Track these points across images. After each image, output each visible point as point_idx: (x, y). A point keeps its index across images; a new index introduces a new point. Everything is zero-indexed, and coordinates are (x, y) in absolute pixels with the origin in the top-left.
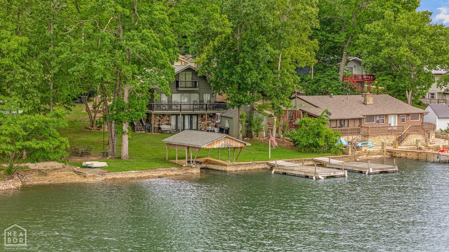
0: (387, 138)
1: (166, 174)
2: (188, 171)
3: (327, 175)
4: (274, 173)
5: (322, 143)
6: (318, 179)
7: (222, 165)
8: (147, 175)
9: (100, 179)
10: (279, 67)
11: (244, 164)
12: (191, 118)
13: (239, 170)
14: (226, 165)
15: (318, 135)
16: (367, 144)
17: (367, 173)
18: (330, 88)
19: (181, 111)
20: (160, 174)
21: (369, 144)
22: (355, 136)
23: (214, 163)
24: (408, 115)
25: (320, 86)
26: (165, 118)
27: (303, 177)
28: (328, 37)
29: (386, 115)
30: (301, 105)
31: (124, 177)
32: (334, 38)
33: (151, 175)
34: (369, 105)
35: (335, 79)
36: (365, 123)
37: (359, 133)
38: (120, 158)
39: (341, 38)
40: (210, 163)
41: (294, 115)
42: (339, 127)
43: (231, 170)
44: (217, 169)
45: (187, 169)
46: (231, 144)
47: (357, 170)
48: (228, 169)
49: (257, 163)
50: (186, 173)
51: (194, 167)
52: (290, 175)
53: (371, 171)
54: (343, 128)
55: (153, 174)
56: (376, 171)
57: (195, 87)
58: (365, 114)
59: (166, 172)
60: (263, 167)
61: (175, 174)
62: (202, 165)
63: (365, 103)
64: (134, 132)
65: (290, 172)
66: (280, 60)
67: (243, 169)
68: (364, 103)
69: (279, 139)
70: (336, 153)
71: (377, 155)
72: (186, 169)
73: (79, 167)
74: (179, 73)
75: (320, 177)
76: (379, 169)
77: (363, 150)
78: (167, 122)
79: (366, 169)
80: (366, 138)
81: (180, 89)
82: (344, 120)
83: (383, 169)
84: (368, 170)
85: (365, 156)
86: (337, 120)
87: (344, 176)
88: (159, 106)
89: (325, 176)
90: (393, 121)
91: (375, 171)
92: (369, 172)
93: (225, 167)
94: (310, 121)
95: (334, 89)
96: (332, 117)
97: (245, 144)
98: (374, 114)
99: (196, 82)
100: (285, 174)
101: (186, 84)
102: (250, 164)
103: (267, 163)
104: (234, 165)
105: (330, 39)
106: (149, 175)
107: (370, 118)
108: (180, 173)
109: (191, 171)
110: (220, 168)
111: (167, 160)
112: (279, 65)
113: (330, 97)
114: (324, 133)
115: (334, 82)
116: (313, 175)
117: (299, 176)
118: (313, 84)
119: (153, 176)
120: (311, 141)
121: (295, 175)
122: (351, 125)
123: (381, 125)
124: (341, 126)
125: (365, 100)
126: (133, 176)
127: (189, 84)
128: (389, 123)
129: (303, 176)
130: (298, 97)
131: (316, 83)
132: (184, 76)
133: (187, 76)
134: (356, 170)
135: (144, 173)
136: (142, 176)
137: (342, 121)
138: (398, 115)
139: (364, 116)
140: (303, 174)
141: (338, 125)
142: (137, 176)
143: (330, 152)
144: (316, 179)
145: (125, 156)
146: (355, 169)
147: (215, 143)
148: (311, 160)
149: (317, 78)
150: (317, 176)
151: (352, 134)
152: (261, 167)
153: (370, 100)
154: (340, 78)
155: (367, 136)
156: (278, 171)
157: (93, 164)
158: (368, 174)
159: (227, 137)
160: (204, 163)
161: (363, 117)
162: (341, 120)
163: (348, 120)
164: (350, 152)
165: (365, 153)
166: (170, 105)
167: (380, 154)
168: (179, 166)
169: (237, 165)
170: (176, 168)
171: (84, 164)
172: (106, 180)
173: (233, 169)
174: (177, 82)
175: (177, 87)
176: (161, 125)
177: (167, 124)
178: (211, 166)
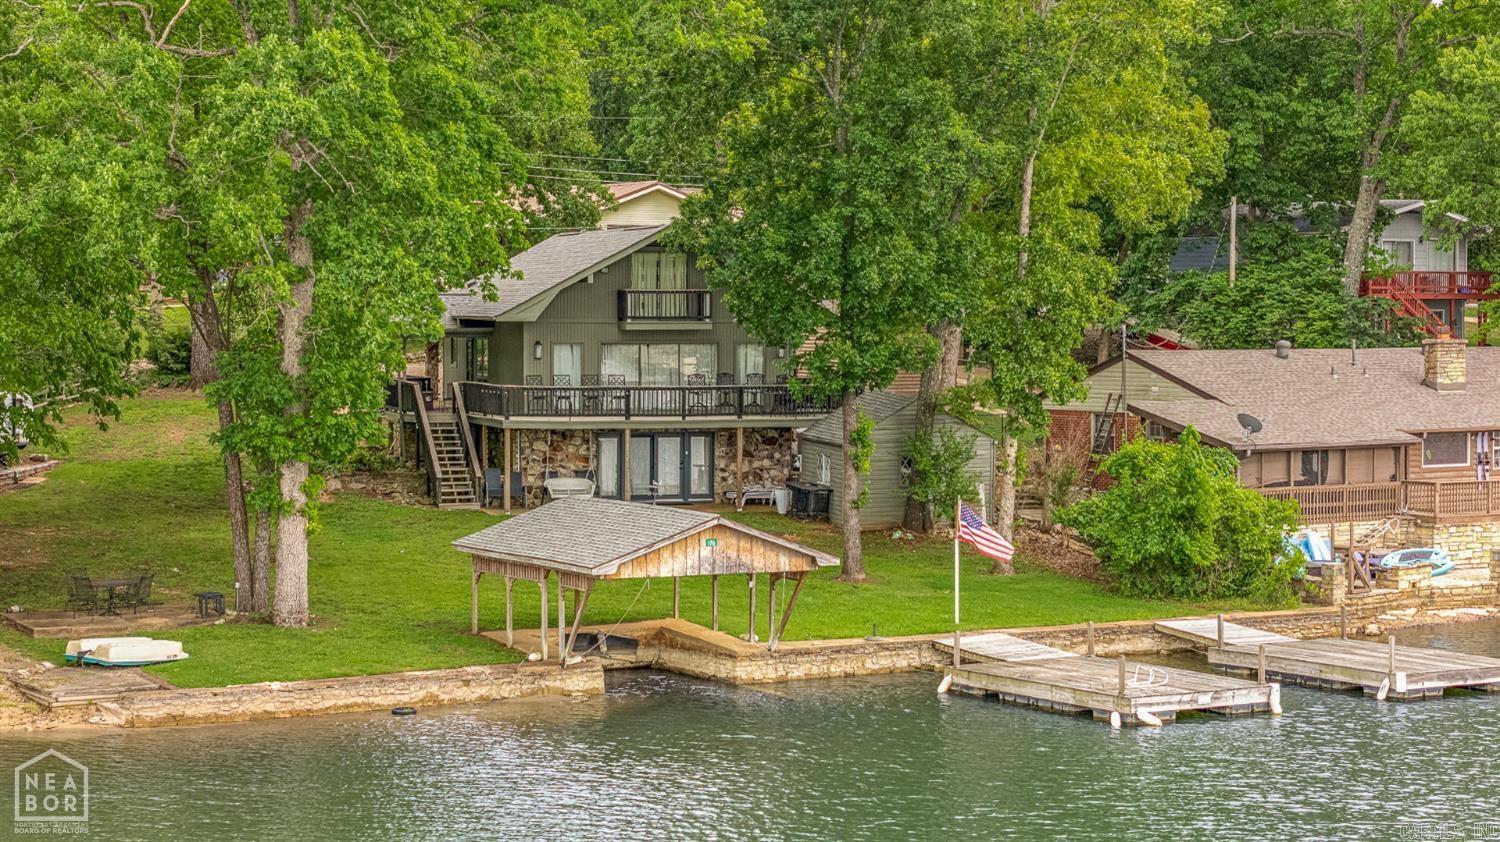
1: (434, 698)
2: (543, 683)
3: (1177, 708)
4: (950, 691)
5: (1204, 550)
6: (1132, 724)
7: (719, 653)
8: (341, 703)
9: (111, 719)
11: (821, 651)
12: (685, 448)
13: (799, 680)
14: (732, 656)
15: (1187, 518)
16: (1427, 555)
17: (1381, 695)
18: (1300, 324)
19: (627, 418)
20: (406, 699)
21: (1434, 559)
22: (1376, 524)
23: (688, 642)
25: (1261, 317)
26: (571, 449)
27: (1068, 714)
28: (1297, 115)
30: (1145, 391)
31: (224, 710)
32: (1320, 118)
33: (359, 700)
34: (1445, 387)
35: (1325, 286)
36: (1423, 467)
37: (1392, 508)
38: (269, 620)
39: (1349, 122)
40: (672, 645)
41: (1113, 427)
42: (1297, 483)
43: (758, 676)
44: (698, 670)
45: (542, 676)
46: (745, 558)
47: (1342, 678)
48: (743, 671)
49: (883, 647)
50: (533, 693)
51: (574, 666)
52: (1014, 704)
53: (1402, 685)
54: (1319, 488)
55: (371, 700)
56: (1428, 685)
57: (700, 316)
58: (1421, 428)
59: (434, 688)
60: (916, 663)
61: (481, 698)
62: (640, 652)
63: (1428, 383)
64: (436, 505)
65: (1013, 688)
66: (1029, 188)
67: (815, 671)
68: (1424, 383)
69: (1045, 537)
70: (1272, 600)
71: (1471, 604)
72: (533, 674)
73: (48, 665)
74: (629, 257)
75: (1144, 714)
76: (1441, 677)
77: (1404, 585)
78: (580, 465)
79: (1380, 676)
80: (1424, 532)
81: (630, 326)
82: (1325, 452)
83: (1461, 675)
84: (1386, 681)
85: (1413, 611)
86: (1288, 452)
87: (1267, 711)
88: (546, 398)
89: (1170, 713)
91: (1419, 686)
92: (1390, 690)
93: (729, 664)
94: (1157, 457)
95: (1318, 325)
96: (1266, 439)
97: (813, 560)
98: (1461, 426)
99: (700, 296)
100: (992, 697)
101: (659, 306)
102: (850, 650)
103: (933, 645)
104: (770, 654)
105: (1303, 123)
106: (350, 701)
107: (1447, 442)
108: (506, 691)
109: (558, 684)
110: (711, 667)
111: (475, 630)
113: (1279, 356)
114: (1213, 511)
115: (1317, 300)
116: (1109, 706)
117: (1053, 710)
118: (1235, 306)
119: (369, 705)
120: (1154, 547)
121: (1032, 706)
122: (1357, 474)
123: (1496, 473)
124: (1311, 478)
125: (1431, 369)
126: (270, 707)
127: (673, 306)
129: (1066, 709)
130: (1131, 357)
131: (1245, 304)
132: (651, 272)
133: (667, 272)
134: (1332, 682)
135: (325, 692)
136: (315, 707)
137: (1315, 459)
139: (1420, 435)
140: (1068, 698)
141: (1297, 474)
142: (289, 707)
143: (1246, 595)
144: (1124, 725)
145: (290, 613)
146: (1328, 677)
147: (666, 554)
148: (1145, 631)
149: (1251, 283)
150: (1126, 710)
151: (1360, 511)
152: (902, 663)
153: (1454, 366)
154: (1350, 282)
155: (1426, 521)
156: (964, 682)
157: (105, 650)
158: (1388, 699)
159: (720, 526)
160: (649, 645)
161: (1410, 438)
162: (1307, 453)
163: (1342, 451)
164: (1339, 594)
165: (1411, 596)
166: (592, 394)
167: (1484, 602)
168: (511, 658)
169: (786, 654)
170: (487, 670)
171: (71, 650)
172: (131, 724)
173: (766, 671)
174: (621, 296)
175: (622, 316)
176: (554, 475)
177: (579, 474)
178: (675, 659)
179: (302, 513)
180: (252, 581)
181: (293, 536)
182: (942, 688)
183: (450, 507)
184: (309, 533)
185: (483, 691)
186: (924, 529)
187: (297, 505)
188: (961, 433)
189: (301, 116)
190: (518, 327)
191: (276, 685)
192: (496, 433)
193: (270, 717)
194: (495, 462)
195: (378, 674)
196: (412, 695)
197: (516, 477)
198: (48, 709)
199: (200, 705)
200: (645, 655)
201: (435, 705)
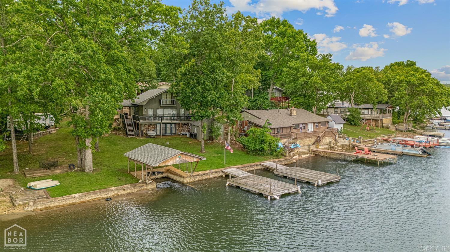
0: (309, 140)
1: (117, 194)
2: (142, 188)
3: (281, 194)
4: (229, 185)
6: (273, 199)
7: (180, 176)
8: (93, 198)
9: (30, 208)
10: (233, 89)
11: (201, 175)
12: (171, 125)
13: (197, 181)
14: (183, 177)
15: (263, 142)
16: (296, 145)
17: (316, 185)
18: (263, 105)
19: (161, 121)
20: (109, 195)
21: (298, 146)
22: (287, 140)
23: (174, 173)
24: (319, 123)
25: (257, 103)
26: (152, 126)
29: (306, 123)
30: (248, 117)
31: (61, 204)
33: (98, 197)
34: (293, 116)
35: (266, 99)
36: (293, 130)
37: (290, 137)
38: (83, 170)
40: (170, 173)
41: (243, 124)
42: (276, 133)
43: (188, 181)
44: (176, 179)
45: (142, 186)
46: (187, 159)
48: (185, 181)
49: (213, 173)
50: (140, 190)
51: (149, 183)
52: (244, 190)
53: (320, 183)
55: (101, 196)
57: (174, 104)
58: (293, 123)
59: (116, 192)
60: (219, 175)
61: (128, 193)
63: (291, 115)
64: (127, 136)
65: (243, 186)
67: (200, 179)
68: (290, 115)
71: (305, 154)
72: (140, 186)
73: (22, 189)
74: (161, 94)
75: (275, 196)
76: (326, 181)
77: (296, 152)
78: (153, 129)
79: (315, 180)
80: (295, 141)
81: (162, 105)
82: (280, 128)
83: (329, 180)
84: (316, 182)
85: (298, 156)
86: (275, 129)
88: (147, 118)
90: (311, 128)
91: (323, 183)
92: (317, 184)
93: (183, 179)
94: (256, 131)
95: (266, 105)
96: (272, 127)
97: (201, 159)
98: (299, 123)
99: (174, 101)
100: (238, 187)
101: (167, 102)
102: (207, 174)
103: (222, 171)
104: (191, 176)
106: (96, 197)
107: (296, 126)
108: (133, 191)
109: (146, 188)
110: (179, 179)
112: (233, 87)
113: (267, 111)
115: (266, 101)
116: (267, 194)
117: (253, 193)
118: (253, 102)
119: (100, 198)
120: (258, 147)
121: (248, 191)
122: (285, 132)
123: (303, 131)
124: (278, 132)
125: (291, 113)
126: (74, 201)
127: (169, 102)
128: (308, 128)
129: (257, 193)
130: (245, 111)
131: (255, 101)
132: (165, 97)
133: (168, 96)
134: (303, 181)
135: (89, 196)
136: (86, 200)
137: (278, 129)
138: (314, 123)
140: (257, 191)
141: (276, 132)
142: (79, 201)
144: (271, 199)
145: (88, 169)
146: (302, 179)
147: (170, 160)
148: (259, 165)
149: (255, 98)
150: (272, 196)
151: (285, 138)
152: (216, 175)
153: (294, 113)
154: (269, 98)
155: (296, 139)
156: (232, 183)
157: (36, 186)
159: (182, 153)
160: (166, 173)
161: (293, 125)
162: (277, 128)
163: (283, 128)
164: (287, 154)
166: (155, 117)
167: (307, 153)
168: (135, 181)
169: (193, 176)
170: (129, 186)
171: (28, 186)
172: (35, 210)
173: (191, 180)
174: (160, 101)
175: (160, 104)
176: (149, 131)
177: (153, 131)
178: (171, 176)
179: (91, 148)
180: (82, 161)
181: (89, 153)
182: (227, 185)
183: (130, 137)
184: (92, 152)
185: (128, 191)
186: (213, 140)
187: (89, 147)
188: (219, 124)
189: (76, 59)
190: (142, 106)
191: (77, 195)
192: (138, 124)
193: (74, 204)
194: (138, 129)
195: (103, 188)
196: (111, 194)
197: (142, 131)
198: (14, 205)
199: (56, 203)
200: (165, 175)
201: (117, 196)
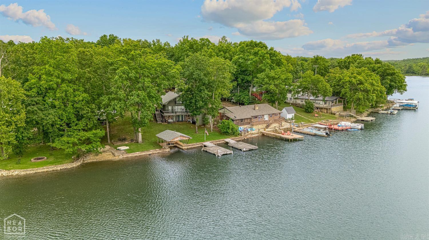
5: (230, 131)
6: (218, 156)
8: (144, 154)
9: (121, 157)
11: (191, 145)
12: (182, 116)
13: (189, 148)
14: (182, 146)
16: (252, 129)
19: (176, 114)
24: (273, 114)
26: (171, 117)
27: (213, 154)
29: (263, 115)
30: (226, 112)
31: (132, 156)
33: (146, 154)
34: (256, 110)
36: (253, 120)
37: (250, 124)
38: (138, 142)
42: (240, 122)
45: (164, 150)
46: (183, 138)
48: (183, 148)
49: (197, 144)
50: (163, 152)
51: (167, 149)
53: (245, 150)
54: (242, 122)
58: (253, 116)
59: (153, 152)
67: (191, 147)
71: (256, 134)
73: (115, 150)
74: (175, 98)
77: (249, 133)
79: (243, 149)
80: (252, 126)
87: (231, 154)
88: (168, 112)
90: (266, 118)
94: (226, 122)
96: (236, 119)
98: (257, 115)
100: (206, 151)
101: (179, 102)
102: (194, 145)
103: (202, 144)
107: (256, 117)
108: (160, 152)
111: (158, 143)
113: (240, 107)
114: (231, 127)
116: (216, 154)
121: (210, 153)
122: (246, 121)
123: (260, 120)
125: (255, 108)
126: (137, 155)
128: (264, 118)
130: (225, 108)
134: (238, 149)
135: (142, 153)
136: (141, 155)
137: (242, 120)
138: (269, 114)
140: (213, 152)
142: (139, 155)
145: (140, 142)
147: (175, 139)
148: (223, 141)
150: (218, 154)
151: (246, 124)
152: (199, 146)
153: (257, 107)
154: (250, 95)
156: (204, 149)
157: (121, 149)
158: (243, 151)
159: (181, 136)
161: (251, 117)
163: (245, 119)
166: (173, 111)
168: (161, 147)
169: (187, 146)
170: (158, 149)
171: (117, 149)
172: (123, 158)
173: (186, 148)
175: (175, 103)
176: (169, 119)
178: (177, 145)
180: (137, 138)
181: (140, 135)
182: (202, 150)
183: (158, 123)
184: (142, 134)
185: (158, 152)
186: (205, 126)
187: (140, 132)
191: (137, 153)
192: (163, 116)
193: (137, 156)
195: (148, 150)
196: (151, 153)
197: (165, 119)
198: (115, 156)
199: (130, 155)
200: (175, 145)
201: (153, 153)
